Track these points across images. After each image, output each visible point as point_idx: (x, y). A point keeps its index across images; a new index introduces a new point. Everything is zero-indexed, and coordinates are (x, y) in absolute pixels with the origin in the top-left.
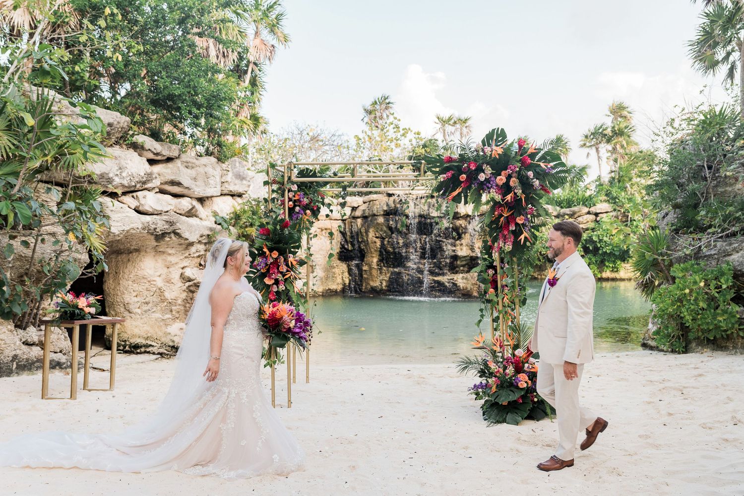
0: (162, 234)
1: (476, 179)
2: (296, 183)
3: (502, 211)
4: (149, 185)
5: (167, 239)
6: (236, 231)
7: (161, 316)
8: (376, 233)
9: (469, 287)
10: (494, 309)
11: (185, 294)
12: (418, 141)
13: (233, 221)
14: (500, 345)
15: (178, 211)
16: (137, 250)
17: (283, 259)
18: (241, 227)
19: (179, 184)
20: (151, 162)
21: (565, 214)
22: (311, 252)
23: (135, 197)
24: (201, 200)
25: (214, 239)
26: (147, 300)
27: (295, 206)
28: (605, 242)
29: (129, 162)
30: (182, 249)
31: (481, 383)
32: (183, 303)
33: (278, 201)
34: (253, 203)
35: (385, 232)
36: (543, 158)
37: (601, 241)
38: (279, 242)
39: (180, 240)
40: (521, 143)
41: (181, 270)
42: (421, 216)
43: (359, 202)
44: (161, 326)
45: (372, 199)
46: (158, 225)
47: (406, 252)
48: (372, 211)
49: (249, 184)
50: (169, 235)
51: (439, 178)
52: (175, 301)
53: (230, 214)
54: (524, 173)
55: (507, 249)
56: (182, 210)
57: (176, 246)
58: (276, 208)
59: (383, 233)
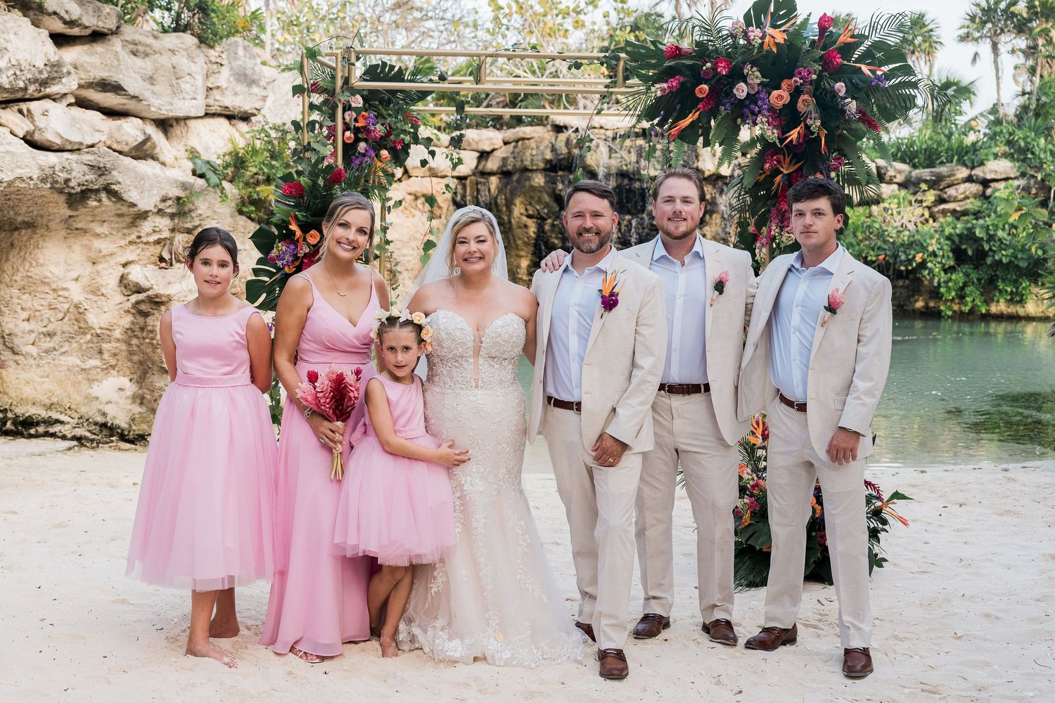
0: (82, 191)
1: (730, 94)
2: (359, 91)
3: (779, 162)
4: (54, 89)
5: (93, 203)
6: (235, 191)
7: (79, 362)
8: (529, 207)
11: (129, 318)
12: (621, 16)
13: (229, 171)
14: (763, 434)
15: (115, 146)
16: (31, 225)
18: (247, 184)
19: (117, 88)
20: (60, 40)
21: (920, 180)
23: (25, 112)
24: (164, 125)
25: (191, 206)
26: (50, 328)
27: (357, 140)
28: (1000, 240)
29: (12, 37)
30: (124, 225)
32: (125, 337)
33: (321, 127)
34: (273, 134)
35: (547, 206)
36: (867, 56)
37: (991, 238)
39: (118, 205)
40: (825, 23)
41: (121, 268)
42: (622, 174)
43: (494, 141)
44: (79, 383)
45: (522, 135)
46: (74, 174)
48: (522, 161)
49: (265, 95)
50: (96, 195)
51: (653, 89)
52: (108, 332)
53: (224, 156)
54: (827, 85)
55: (784, 240)
56: (124, 143)
57: (112, 218)
58: (318, 142)
59: (542, 206)
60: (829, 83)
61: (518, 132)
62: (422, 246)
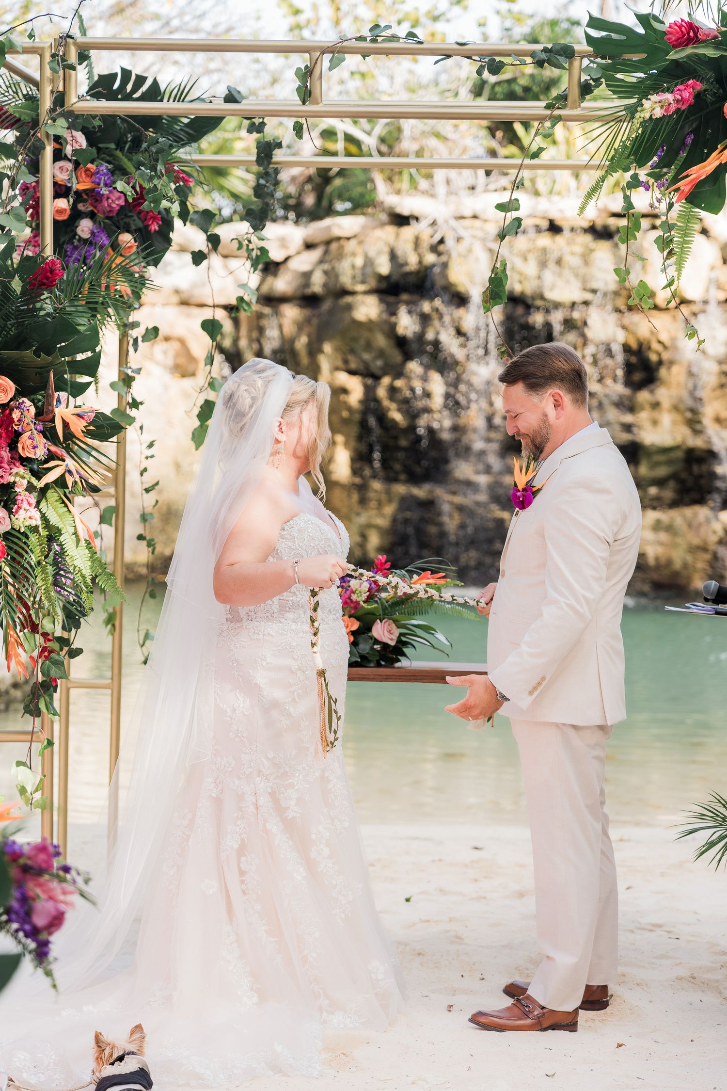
8: (350, 357)
9: (679, 557)
17: (33, 410)
27: (76, 215)
35: (381, 354)
38: (20, 343)
43: (289, 243)
45: (337, 232)
47: (455, 428)
48: (337, 276)
51: (647, 104)
58: (8, 213)
59: (373, 355)
61: (329, 228)
62: (197, 410)
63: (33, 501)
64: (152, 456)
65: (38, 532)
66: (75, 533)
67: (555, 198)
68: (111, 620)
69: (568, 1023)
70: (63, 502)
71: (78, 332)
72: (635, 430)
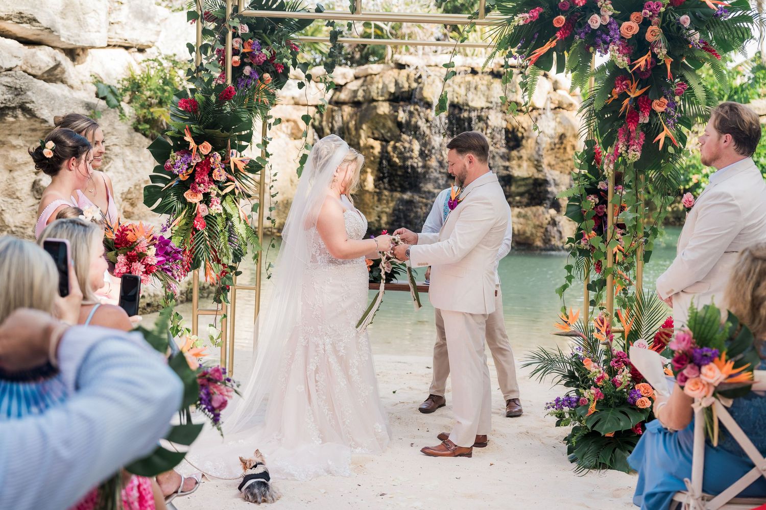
0: (1, 108)
1: (584, 24)
3: (627, 86)
5: (10, 119)
6: (133, 111)
8: (375, 132)
9: (529, 230)
10: (592, 267)
13: (127, 94)
14: (606, 332)
15: (30, 71)
17: (220, 158)
18: (142, 106)
19: (32, 20)
22: (269, 149)
24: (72, 53)
27: (243, 64)
30: (37, 138)
31: (568, 396)
33: (213, 51)
34: (166, 64)
35: (390, 130)
38: (214, 126)
39: (32, 121)
41: (34, 176)
42: (454, 106)
43: (347, 76)
45: (370, 71)
47: (424, 167)
48: (370, 92)
49: (158, 29)
50: (13, 112)
51: (516, 18)
52: (22, 230)
53: (123, 81)
54: (672, 18)
55: (630, 158)
56: (38, 68)
57: (26, 133)
58: (210, 63)
59: (386, 131)
60: (673, 15)
61: (367, 69)
62: (299, 159)
63: (219, 201)
64: (276, 180)
65: (221, 216)
66: (239, 217)
67: (475, 58)
68: (256, 257)
69: (467, 453)
70: (234, 202)
71: (242, 121)
72: (510, 169)
